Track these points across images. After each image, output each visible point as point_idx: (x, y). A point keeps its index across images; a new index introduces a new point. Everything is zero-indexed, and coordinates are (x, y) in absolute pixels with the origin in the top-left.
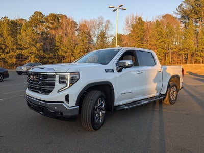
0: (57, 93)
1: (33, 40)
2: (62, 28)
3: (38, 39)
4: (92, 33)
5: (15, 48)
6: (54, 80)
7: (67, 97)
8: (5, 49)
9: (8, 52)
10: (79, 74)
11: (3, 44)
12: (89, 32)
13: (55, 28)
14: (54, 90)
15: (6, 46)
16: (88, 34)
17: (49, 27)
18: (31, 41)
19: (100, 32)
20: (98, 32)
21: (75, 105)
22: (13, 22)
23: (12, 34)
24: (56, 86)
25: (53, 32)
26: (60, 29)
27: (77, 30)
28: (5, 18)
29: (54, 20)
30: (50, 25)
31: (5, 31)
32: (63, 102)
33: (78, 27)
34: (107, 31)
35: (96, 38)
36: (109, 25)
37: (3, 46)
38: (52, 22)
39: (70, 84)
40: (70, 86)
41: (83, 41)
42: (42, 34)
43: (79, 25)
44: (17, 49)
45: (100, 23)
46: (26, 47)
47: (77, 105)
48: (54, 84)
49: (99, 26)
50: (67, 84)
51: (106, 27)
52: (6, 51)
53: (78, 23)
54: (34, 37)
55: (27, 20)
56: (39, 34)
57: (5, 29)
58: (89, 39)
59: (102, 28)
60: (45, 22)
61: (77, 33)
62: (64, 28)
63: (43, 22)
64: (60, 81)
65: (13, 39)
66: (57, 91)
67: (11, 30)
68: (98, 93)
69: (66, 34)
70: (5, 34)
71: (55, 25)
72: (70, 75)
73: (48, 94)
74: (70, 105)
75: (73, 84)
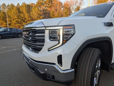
0: (47, 51)
1: (39, 14)
2: (54, 7)
3: (41, 14)
4: (71, 8)
5: (29, 19)
6: (44, 36)
7: (60, 58)
8: (25, 20)
9: (26, 22)
10: (74, 28)
11: (24, 18)
12: (70, 7)
13: (50, 7)
14: (44, 48)
15: (25, 18)
16: (69, 9)
17: (47, 6)
18: (37, 15)
19: (76, 7)
20: (75, 7)
21: (70, 68)
22: (28, 5)
23: (28, 12)
24: (45, 44)
25: (49, 9)
26: (53, 7)
27: (62, 7)
28: (24, 3)
29: (50, 2)
30: (48, 6)
31: (24, 10)
32: (54, 64)
33: (63, 5)
34: (80, 6)
35: (74, 11)
36: (82, 3)
37: (24, 19)
38: (49, 3)
39: (63, 40)
40: (63, 44)
41: (66, 13)
42: (43, 11)
43: (63, 4)
44: (31, 20)
45: (76, 2)
46: (35, 18)
47: (72, 68)
48: (43, 41)
49: (76, 3)
50: (59, 41)
51: (80, 4)
52: (26, 21)
53: (63, 3)
54: (39, 13)
55: (35, 4)
56: (42, 11)
57: (24, 9)
58: (70, 12)
59: (78, 4)
60: (44, 4)
61: (62, 9)
62: (55, 7)
63: (43, 4)
64: (50, 38)
65: (28, 15)
66: (47, 50)
67: (27, 10)
68: (97, 52)
69: (56, 10)
70: (24, 12)
71: (50, 5)
72: (64, 29)
73: (38, 53)
74: (63, 68)
75: (67, 41)
